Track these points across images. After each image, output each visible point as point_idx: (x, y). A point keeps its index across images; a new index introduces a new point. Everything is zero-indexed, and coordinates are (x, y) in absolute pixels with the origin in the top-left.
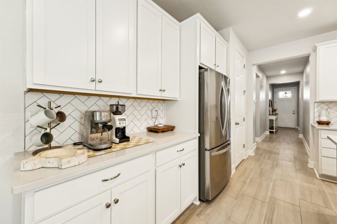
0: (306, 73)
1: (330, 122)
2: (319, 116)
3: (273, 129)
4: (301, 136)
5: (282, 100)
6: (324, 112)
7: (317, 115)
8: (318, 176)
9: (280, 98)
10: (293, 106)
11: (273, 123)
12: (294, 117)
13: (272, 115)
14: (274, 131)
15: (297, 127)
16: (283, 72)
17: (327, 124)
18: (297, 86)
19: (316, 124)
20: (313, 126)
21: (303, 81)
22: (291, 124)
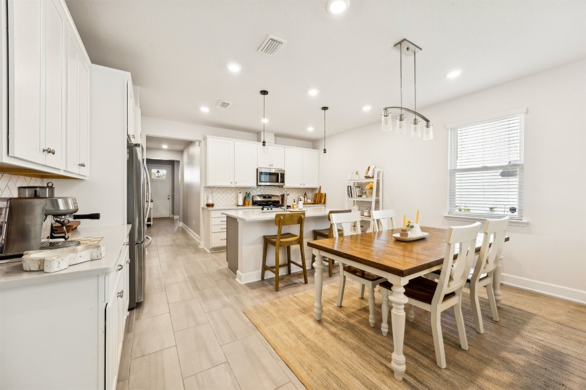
1: (214, 204)
2: (207, 199)
4: (181, 224)
5: (155, 181)
6: (210, 196)
7: (205, 198)
8: (208, 251)
10: (168, 191)
12: (168, 203)
15: (172, 216)
16: (165, 147)
17: (212, 205)
18: (172, 164)
19: (205, 207)
20: (203, 208)
21: (183, 161)
22: (165, 212)
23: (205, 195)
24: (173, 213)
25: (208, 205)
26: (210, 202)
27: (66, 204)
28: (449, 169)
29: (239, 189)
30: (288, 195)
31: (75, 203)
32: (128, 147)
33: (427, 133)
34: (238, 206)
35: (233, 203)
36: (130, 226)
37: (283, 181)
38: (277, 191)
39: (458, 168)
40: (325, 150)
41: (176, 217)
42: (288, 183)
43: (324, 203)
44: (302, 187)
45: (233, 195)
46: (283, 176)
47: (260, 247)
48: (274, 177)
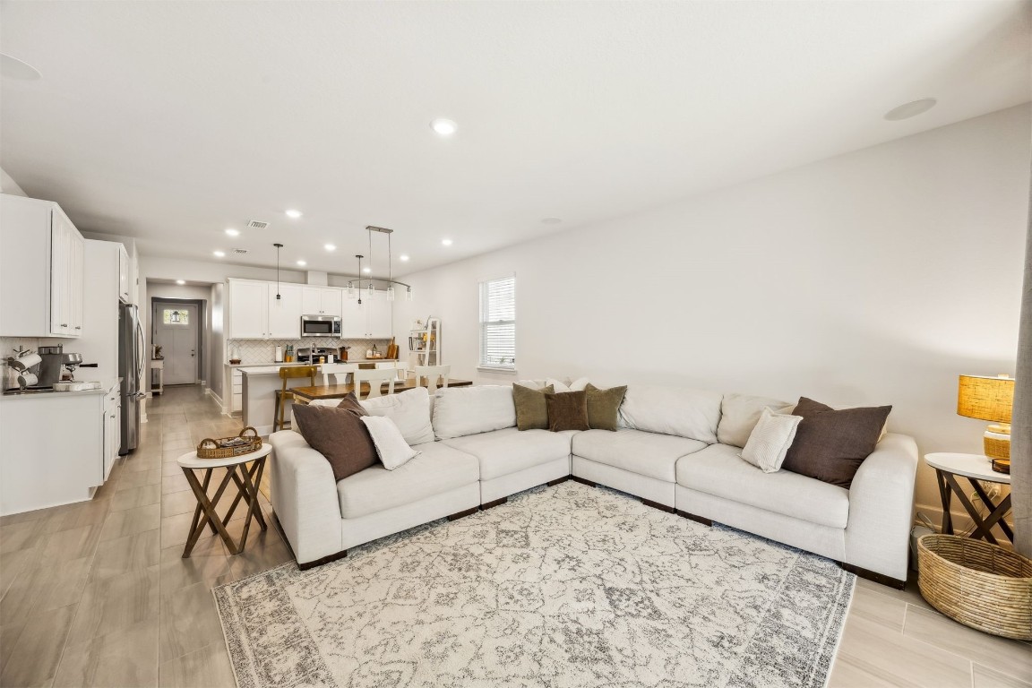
0: (216, 291)
2: (232, 355)
3: (158, 388)
4: (208, 391)
5: (171, 328)
6: (236, 350)
7: (229, 355)
8: (231, 417)
9: (165, 323)
10: (191, 342)
11: (157, 376)
12: (192, 363)
13: (157, 359)
14: (161, 390)
15: (198, 381)
16: (181, 282)
17: (239, 362)
18: (199, 306)
19: (229, 364)
20: (226, 366)
21: (211, 301)
22: (188, 376)
23: (229, 349)
24: (201, 376)
25: (233, 362)
26: (236, 357)
27: (75, 357)
28: (481, 321)
29: (277, 342)
30: (349, 348)
31: (80, 356)
32: (120, 307)
33: (409, 296)
34: (276, 362)
35: (269, 359)
36: (122, 379)
37: (338, 331)
38: (333, 343)
39: (490, 321)
40: (360, 301)
41: (203, 383)
42: (346, 333)
43: (397, 358)
44: (368, 337)
45: (269, 348)
46: (338, 324)
47: (272, 402)
48: (326, 326)
